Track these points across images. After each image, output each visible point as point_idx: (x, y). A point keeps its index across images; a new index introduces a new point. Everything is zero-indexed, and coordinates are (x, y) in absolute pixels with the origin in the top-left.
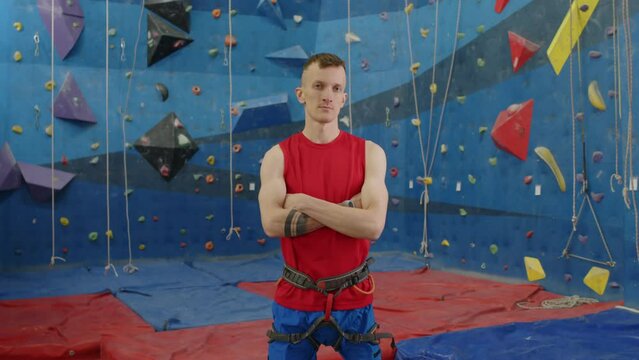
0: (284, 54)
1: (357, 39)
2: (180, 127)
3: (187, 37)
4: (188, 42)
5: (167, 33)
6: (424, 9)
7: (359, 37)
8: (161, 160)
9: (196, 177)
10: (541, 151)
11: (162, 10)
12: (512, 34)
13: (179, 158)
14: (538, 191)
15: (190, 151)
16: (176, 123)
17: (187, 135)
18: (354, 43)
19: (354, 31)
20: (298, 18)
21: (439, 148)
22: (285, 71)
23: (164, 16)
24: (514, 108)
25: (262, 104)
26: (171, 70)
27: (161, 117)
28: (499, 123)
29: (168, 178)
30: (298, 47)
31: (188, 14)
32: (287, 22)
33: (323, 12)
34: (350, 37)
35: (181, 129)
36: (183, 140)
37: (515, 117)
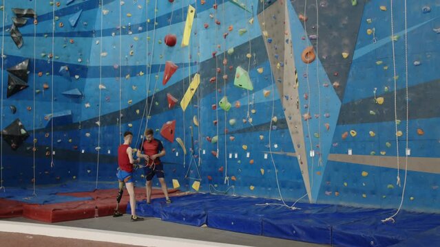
0: (70, 92)
1: (105, 88)
2: (21, 126)
3: (26, 84)
4: (27, 87)
5: (18, 83)
6: (134, 78)
7: (105, 86)
8: (12, 141)
9: (28, 148)
10: (178, 140)
11: (16, 73)
12: (168, 95)
13: (21, 140)
14: (177, 154)
15: (26, 136)
16: (20, 124)
17: (25, 130)
18: (102, 89)
19: (103, 84)
20: (77, 77)
21: (140, 137)
22: (70, 100)
23: (17, 76)
24: (169, 123)
25: (60, 115)
26: (18, 100)
27: (12, 121)
28: (163, 128)
29: (14, 149)
30: (77, 89)
31: (27, 75)
32: (72, 78)
33: (88, 74)
34: (101, 87)
35: (22, 127)
36: (23, 131)
37: (169, 126)
